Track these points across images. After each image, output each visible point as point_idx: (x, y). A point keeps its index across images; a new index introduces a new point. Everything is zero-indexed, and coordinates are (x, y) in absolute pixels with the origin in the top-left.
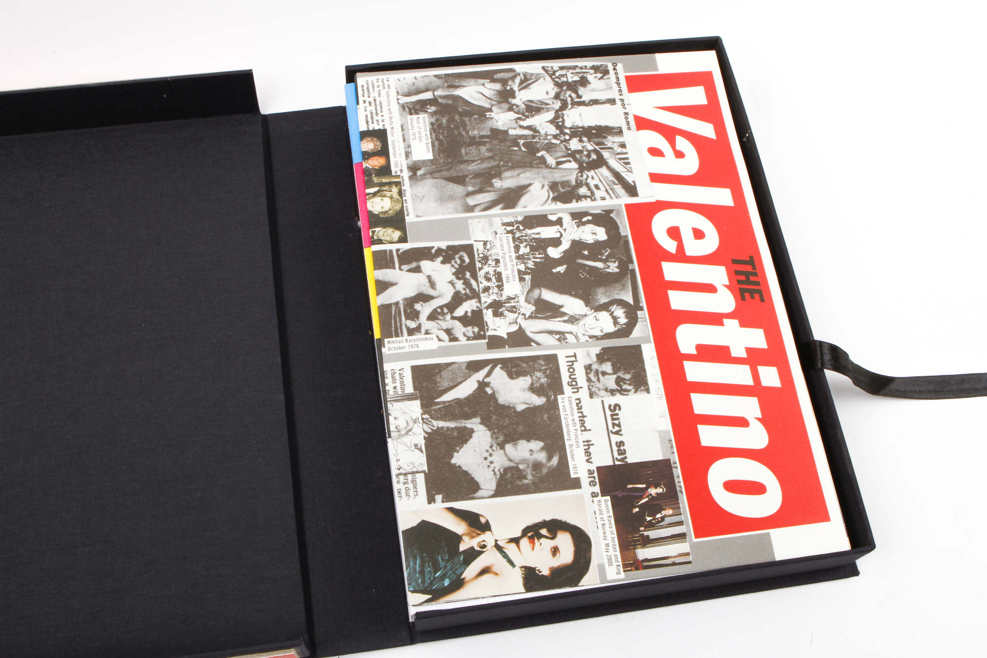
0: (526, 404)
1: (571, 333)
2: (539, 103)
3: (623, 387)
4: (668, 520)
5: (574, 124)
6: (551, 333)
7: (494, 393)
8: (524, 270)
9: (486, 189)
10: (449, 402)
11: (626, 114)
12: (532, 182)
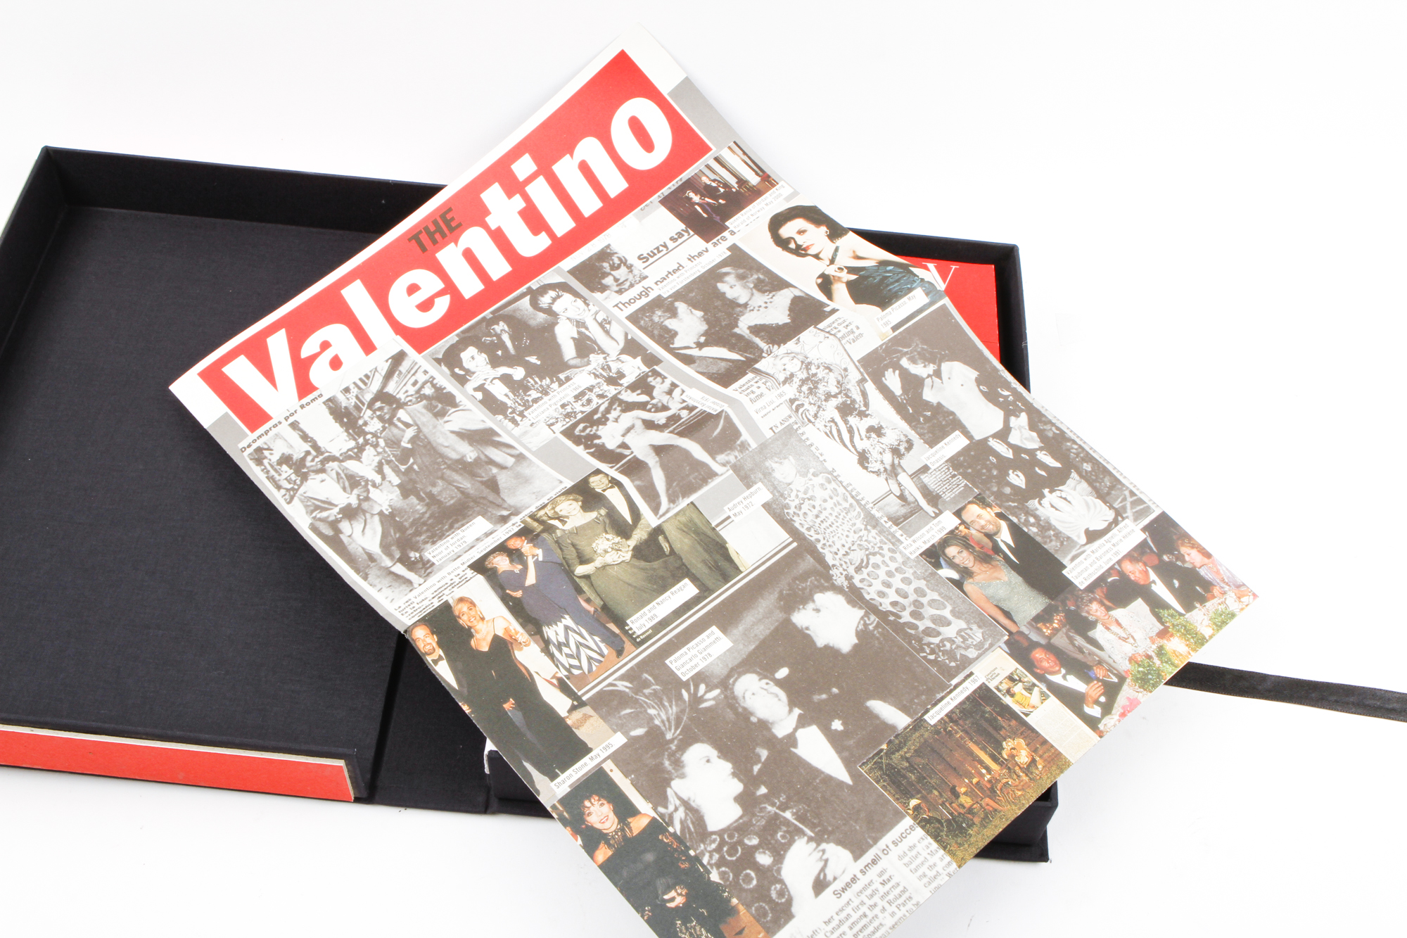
0: (691, 312)
1: (595, 319)
2: (341, 481)
3: (619, 262)
4: (713, 176)
5: (347, 439)
6: (607, 332)
7: (702, 335)
8: (557, 383)
9: (486, 460)
10: (737, 353)
11: (302, 407)
12: (448, 433)
